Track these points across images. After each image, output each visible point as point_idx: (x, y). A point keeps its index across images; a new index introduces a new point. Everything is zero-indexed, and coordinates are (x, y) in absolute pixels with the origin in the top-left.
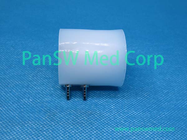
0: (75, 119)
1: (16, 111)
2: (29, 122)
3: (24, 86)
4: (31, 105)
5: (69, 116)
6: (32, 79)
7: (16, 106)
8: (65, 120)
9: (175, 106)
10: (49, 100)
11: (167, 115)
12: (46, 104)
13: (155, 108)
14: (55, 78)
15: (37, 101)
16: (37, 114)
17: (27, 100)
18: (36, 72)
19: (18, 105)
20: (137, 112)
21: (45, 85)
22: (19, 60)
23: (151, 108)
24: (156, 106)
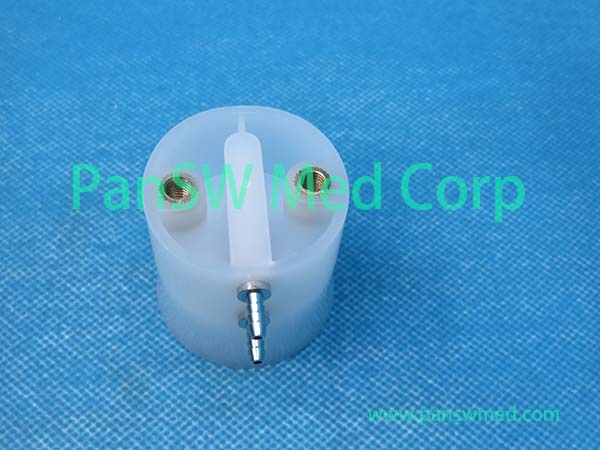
0: (202, 396)
1: (29, 380)
2: (72, 418)
3: (38, 286)
4: (70, 353)
5: (185, 388)
6: (57, 255)
7: (26, 363)
8: (174, 401)
9: (491, 319)
10: (121, 332)
11: (467, 352)
12: (114, 347)
13: (433, 329)
14: (128, 244)
15: (84, 336)
16: (92, 387)
17: (56, 337)
18: (67, 226)
19: (32, 359)
20: (381, 351)
21: (100, 273)
22: (8, 183)
23: (423, 332)
24: (438, 324)
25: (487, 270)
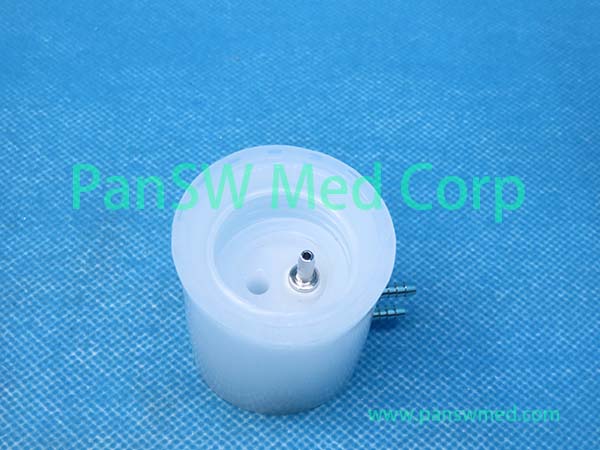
0: (229, 420)
1: (55, 396)
2: (98, 437)
3: (67, 300)
4: (98, 371)
5: (212, 412)
6: (87, 269)
7: (53, 379)
8: (200, 424)
9: (525, 350)
10: (149, 350)
11: (500, 384)
12: (142, 366)
13: (465, 358)
14: (158, 260)
15: (111, 354)
16: (118, 406)
17: (83, 353)
18: (98, 240)
19: (59, 375)
20: (412, 379)
21: (130, 289)
22: (39, 195)
23: (456, 362)
24: (471, 354)
25: (523, 299)
